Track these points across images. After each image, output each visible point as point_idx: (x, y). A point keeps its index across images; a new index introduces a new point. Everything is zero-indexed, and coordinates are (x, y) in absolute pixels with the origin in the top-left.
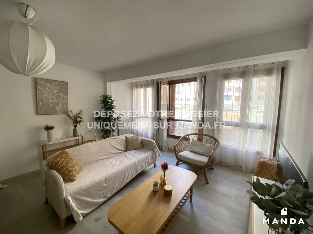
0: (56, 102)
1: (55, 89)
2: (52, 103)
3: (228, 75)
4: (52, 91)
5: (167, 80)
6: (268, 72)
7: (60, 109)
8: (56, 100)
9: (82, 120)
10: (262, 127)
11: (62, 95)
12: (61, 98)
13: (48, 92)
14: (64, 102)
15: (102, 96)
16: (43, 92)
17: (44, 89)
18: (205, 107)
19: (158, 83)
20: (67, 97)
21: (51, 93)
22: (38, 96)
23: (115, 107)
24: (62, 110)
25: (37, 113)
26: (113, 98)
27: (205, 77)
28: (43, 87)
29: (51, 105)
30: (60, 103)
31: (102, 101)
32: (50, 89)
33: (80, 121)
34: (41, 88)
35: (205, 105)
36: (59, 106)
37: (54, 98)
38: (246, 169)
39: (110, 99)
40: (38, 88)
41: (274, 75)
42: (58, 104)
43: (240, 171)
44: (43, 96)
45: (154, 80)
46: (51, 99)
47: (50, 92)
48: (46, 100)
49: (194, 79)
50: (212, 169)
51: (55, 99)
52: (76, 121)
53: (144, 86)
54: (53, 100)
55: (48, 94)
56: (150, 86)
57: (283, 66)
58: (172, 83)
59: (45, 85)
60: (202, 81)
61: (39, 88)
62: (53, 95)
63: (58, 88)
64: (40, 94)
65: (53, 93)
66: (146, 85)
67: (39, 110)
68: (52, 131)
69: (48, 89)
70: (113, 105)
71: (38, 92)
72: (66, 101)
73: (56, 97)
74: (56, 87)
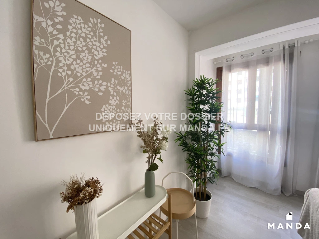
4: (90, 51)
16: (59, 46)
28: (59, 27)
30: (113, 96)
32: (85, 39)
34: (50, 29)
36: (110, 105)
37: (96, 74)
40: (39, 23)
44: (58, 62)
46: (86, 77)
47: (83, 51)
51: (98, 80)
54: (93, 83)
55: (78, 57)
59: (65, 23)
61: (44, 25)
62: (92, 64)
71: (37, 41)
72: (128, 89)
73: (101, 73)
74: (100, 37)
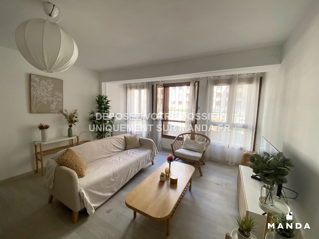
0: (50, 100)
1: (50, 87)
2: (47, 101)
3: (217, 81)
4: (47, 89)
5: (162, 83)
6: (250, 80)
7: (54, 108)
8: (50, 99)
9: (77, 120)
10: (245, 127)
11: (57, 93)
12: (56, 96)
13: (43, 90)
14: (59, 100)
15: (98, 96)
16: (37, 89)
17: (38, 87)
18: (198, 109)
19: (153, 86)
20: (61, 95)
21: (45, 91)
22: (32, 93)
23: (110, 108)
24: (56, 109)
25: (31, 111)
26: (108, 99)
27: (199, 82)
28: (38, 84)
29: (45, 103)
30: (55, 102)
31: (97, 101)
32: (45, 86)
33: (75, 121)
34: (35, 85)
35: (199, 107)
36: (54, 104)
37: (49, 95)
38: (232, 163)
39: (106, 100)
40: (32, 84)
41: (254, 83)
42: (52, 102)
43: (227, 165)
44: (37, 93)
45: (149, 82)
46: (45, 97)
47: (44, 89)
48: (41, 97)
49: (188, 84)
50: (204, 164)
51: (49, 97)
52: (71, 120)
53: (138, 87)
54: (48, 98)
55: (43, 91)
56: (145, 88)
57: (261, 76)
58: (166, 86)
59: (40, 82)
60: (195, 86)
61: (34, 85)
62: (47, 93)
63: (53, 85)
64: (34, 91)
65: (48, 91)
66: (141, 86)
67: (33, 108)
68: (47, 131)
69: (43, 86)
70: (108, 105)
71: (32, 89)
72: (61, 99)
73: (50, 95)
74: (50, 84)
